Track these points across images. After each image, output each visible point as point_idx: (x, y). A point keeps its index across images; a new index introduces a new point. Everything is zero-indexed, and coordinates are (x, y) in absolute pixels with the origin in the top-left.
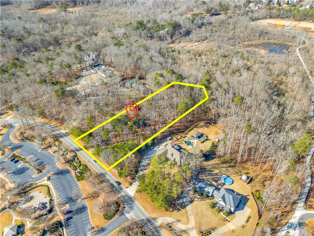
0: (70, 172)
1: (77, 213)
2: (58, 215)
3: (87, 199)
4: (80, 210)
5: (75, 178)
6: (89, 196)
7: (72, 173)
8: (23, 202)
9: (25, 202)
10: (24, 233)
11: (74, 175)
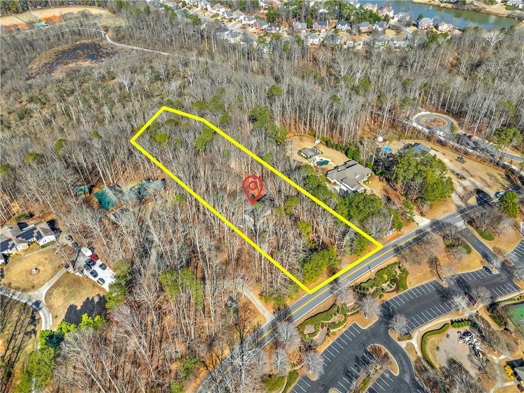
0: (387, 303)
1: (466, 287)
2: (477, 312)
3: (441, 275)
4: (462, 283)
5: (400, 293)
6: (435, 271)
7: (389, 299)
8: (464, 376)
9: (463, 372)
10: (522, 359)
11: (395, 295)
